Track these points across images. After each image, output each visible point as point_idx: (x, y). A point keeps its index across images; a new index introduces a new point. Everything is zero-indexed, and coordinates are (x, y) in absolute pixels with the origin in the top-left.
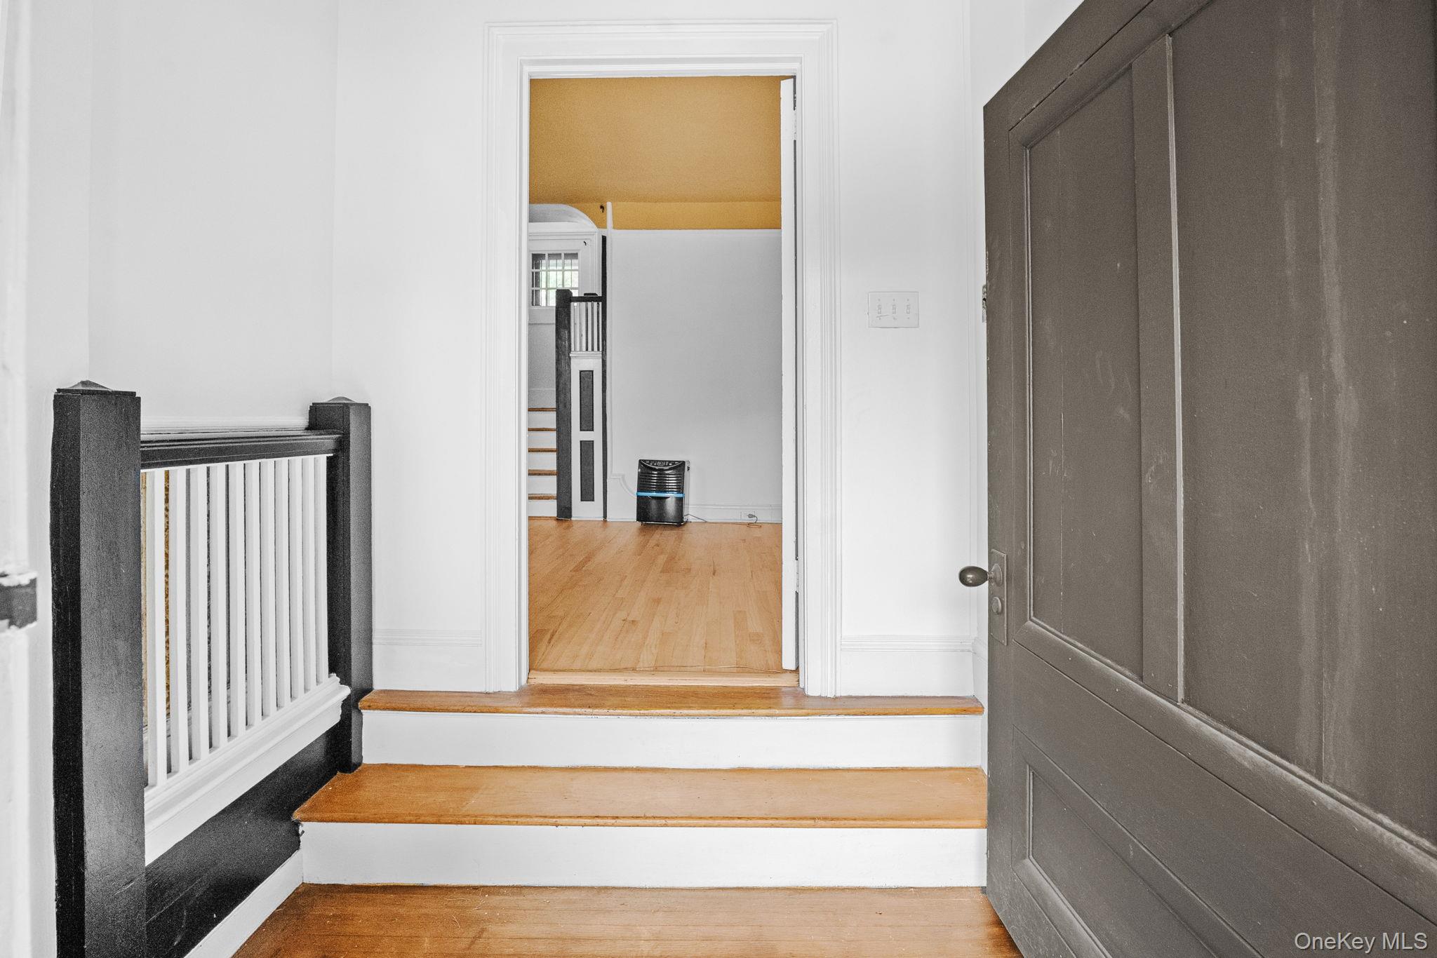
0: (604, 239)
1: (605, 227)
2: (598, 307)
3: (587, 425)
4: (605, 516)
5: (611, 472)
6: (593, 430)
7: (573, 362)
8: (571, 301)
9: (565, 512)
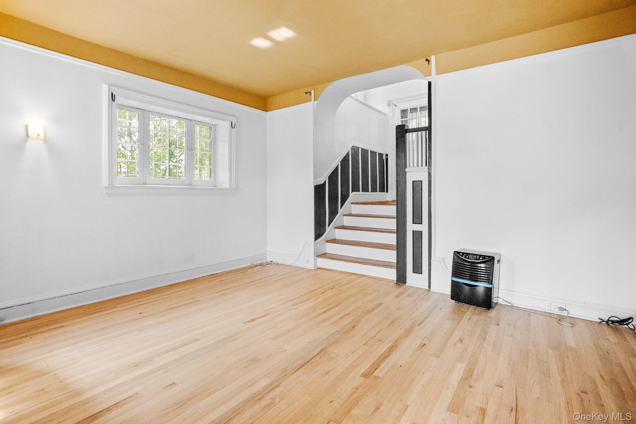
0: (430, 84)
1: (430, 75)
2: (426, 134)
3: (417, 219)
4: (430, 287)
5: (435, 255)
6: (422, 224)
7: (408, 174)
8: (406, 132)
9: (401, 279)
